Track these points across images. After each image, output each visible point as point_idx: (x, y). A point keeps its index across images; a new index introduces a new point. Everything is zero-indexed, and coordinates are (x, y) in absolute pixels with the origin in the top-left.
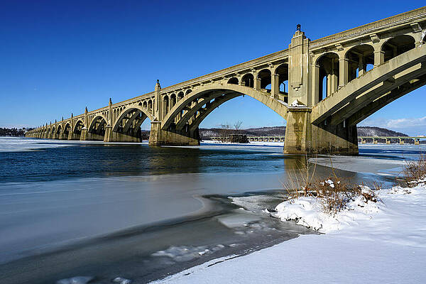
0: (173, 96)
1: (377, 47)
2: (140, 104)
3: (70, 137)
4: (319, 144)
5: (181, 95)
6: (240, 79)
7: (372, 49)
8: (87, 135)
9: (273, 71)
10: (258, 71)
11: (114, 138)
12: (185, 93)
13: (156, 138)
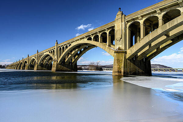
0: (63, 48)
1: (160, 17)
2: (50, 52)
3: (21, 68)
4: (131, 70)
5: (67, 47)
6: (92, 38)
7: (157, 18)
8: (28, 67)
9: (108, 33)
10: (101, 33)
11: (39, 68)
12: (68, 46)
13: (55, 68)
